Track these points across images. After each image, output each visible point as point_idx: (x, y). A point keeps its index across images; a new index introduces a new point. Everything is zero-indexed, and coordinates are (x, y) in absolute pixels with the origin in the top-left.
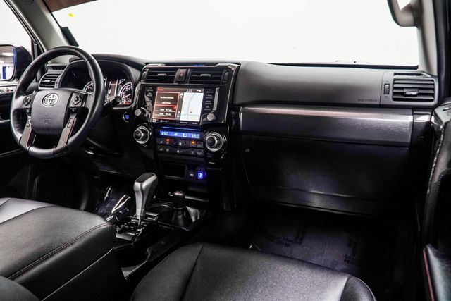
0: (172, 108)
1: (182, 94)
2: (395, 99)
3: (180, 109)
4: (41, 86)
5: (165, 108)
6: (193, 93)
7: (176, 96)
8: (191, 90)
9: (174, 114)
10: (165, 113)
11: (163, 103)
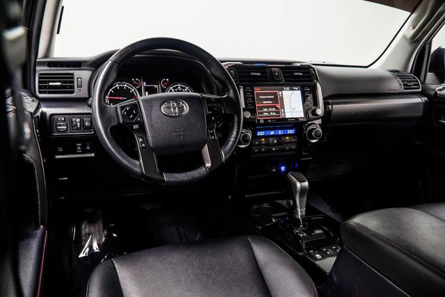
0: (275, 107)
1: (280, 93)
2: (405, 89)
3: (283, 107)
4: (40, 92)
5: (268, 107)
6: (291, 91)
7: (275, 95)
8: (288, 88)
9: (278, 112)
10: (269, 113)
11: (264, 102)
